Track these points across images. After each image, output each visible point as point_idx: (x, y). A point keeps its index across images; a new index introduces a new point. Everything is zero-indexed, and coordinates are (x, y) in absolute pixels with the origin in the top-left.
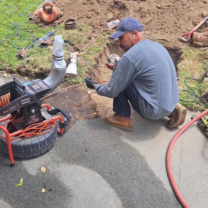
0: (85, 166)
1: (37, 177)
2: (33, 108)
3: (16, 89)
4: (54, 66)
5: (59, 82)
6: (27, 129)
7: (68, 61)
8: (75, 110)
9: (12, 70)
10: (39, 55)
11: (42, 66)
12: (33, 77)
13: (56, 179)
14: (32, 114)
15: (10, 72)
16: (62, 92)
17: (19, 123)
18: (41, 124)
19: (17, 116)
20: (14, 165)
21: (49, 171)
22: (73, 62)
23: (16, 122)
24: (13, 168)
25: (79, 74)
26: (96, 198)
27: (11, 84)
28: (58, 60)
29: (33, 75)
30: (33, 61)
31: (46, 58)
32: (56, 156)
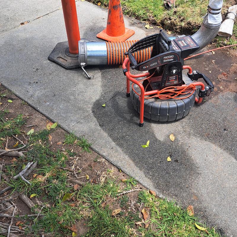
0: (220, 146)
1: (164, 144)
2: (175, 67)
3: (160, 43)
4: (206, 21)
5: (208, 41)
6: (164, 90)
7: (225, 17)
8: (220, 78)
9: (155, 21)
10: (190, 6)
11: (190, 19)
12: (177, 32)
13: (184, 151)
14: (172, 75)
15: (153, 24)
16: (209, 54)
17: (155, 82)
18: (179, 88)
19: (155, 74)
20: (143, 125)
21: (177, 141)
22: (231, 18)
23: (152, 81)
24: (141, 128)
25: (234, 34)
26: (227, 185)
27: (156, 37)
28: (213, 14)
29: (178, 30)
30: (181, 12)
31: (197, 9)
32: (188, 127)
